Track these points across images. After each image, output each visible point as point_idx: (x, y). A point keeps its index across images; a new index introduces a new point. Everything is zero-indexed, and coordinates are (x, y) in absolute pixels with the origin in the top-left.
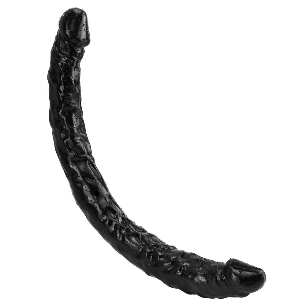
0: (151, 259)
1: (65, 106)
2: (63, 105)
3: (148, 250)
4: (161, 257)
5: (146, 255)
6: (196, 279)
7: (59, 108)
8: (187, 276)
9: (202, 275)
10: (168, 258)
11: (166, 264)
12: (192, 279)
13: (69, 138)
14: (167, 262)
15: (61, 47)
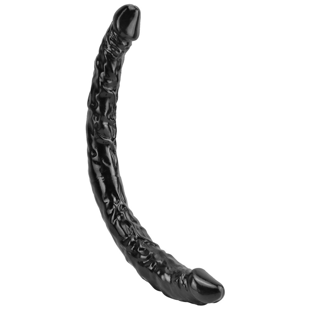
0: (132, 249)
1: (102, 92)
2: (100, 90)
3: (133, 240)
4: (141, 249)
5: (129, 243)
6: (162, 277)
7: (97, 91)
8: (156, 272)
9: (168, 274)
10: (146, 252)
11: (142, 257)
12: (160, 276)
13: (99, 121)
14: (144, 255)
15: (110, 38)
